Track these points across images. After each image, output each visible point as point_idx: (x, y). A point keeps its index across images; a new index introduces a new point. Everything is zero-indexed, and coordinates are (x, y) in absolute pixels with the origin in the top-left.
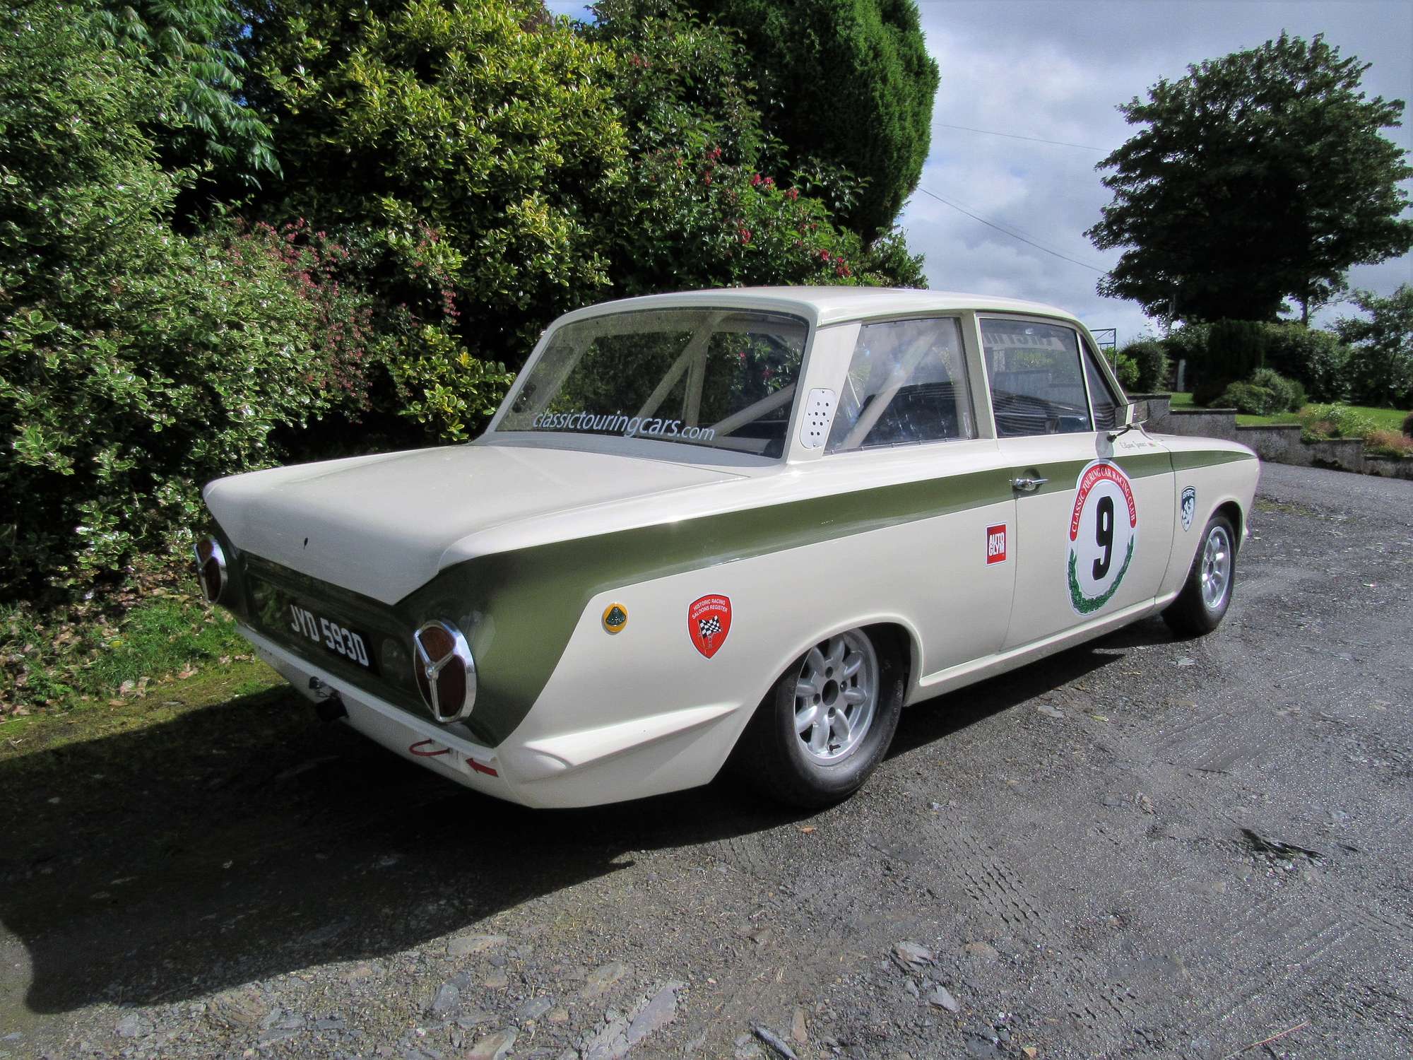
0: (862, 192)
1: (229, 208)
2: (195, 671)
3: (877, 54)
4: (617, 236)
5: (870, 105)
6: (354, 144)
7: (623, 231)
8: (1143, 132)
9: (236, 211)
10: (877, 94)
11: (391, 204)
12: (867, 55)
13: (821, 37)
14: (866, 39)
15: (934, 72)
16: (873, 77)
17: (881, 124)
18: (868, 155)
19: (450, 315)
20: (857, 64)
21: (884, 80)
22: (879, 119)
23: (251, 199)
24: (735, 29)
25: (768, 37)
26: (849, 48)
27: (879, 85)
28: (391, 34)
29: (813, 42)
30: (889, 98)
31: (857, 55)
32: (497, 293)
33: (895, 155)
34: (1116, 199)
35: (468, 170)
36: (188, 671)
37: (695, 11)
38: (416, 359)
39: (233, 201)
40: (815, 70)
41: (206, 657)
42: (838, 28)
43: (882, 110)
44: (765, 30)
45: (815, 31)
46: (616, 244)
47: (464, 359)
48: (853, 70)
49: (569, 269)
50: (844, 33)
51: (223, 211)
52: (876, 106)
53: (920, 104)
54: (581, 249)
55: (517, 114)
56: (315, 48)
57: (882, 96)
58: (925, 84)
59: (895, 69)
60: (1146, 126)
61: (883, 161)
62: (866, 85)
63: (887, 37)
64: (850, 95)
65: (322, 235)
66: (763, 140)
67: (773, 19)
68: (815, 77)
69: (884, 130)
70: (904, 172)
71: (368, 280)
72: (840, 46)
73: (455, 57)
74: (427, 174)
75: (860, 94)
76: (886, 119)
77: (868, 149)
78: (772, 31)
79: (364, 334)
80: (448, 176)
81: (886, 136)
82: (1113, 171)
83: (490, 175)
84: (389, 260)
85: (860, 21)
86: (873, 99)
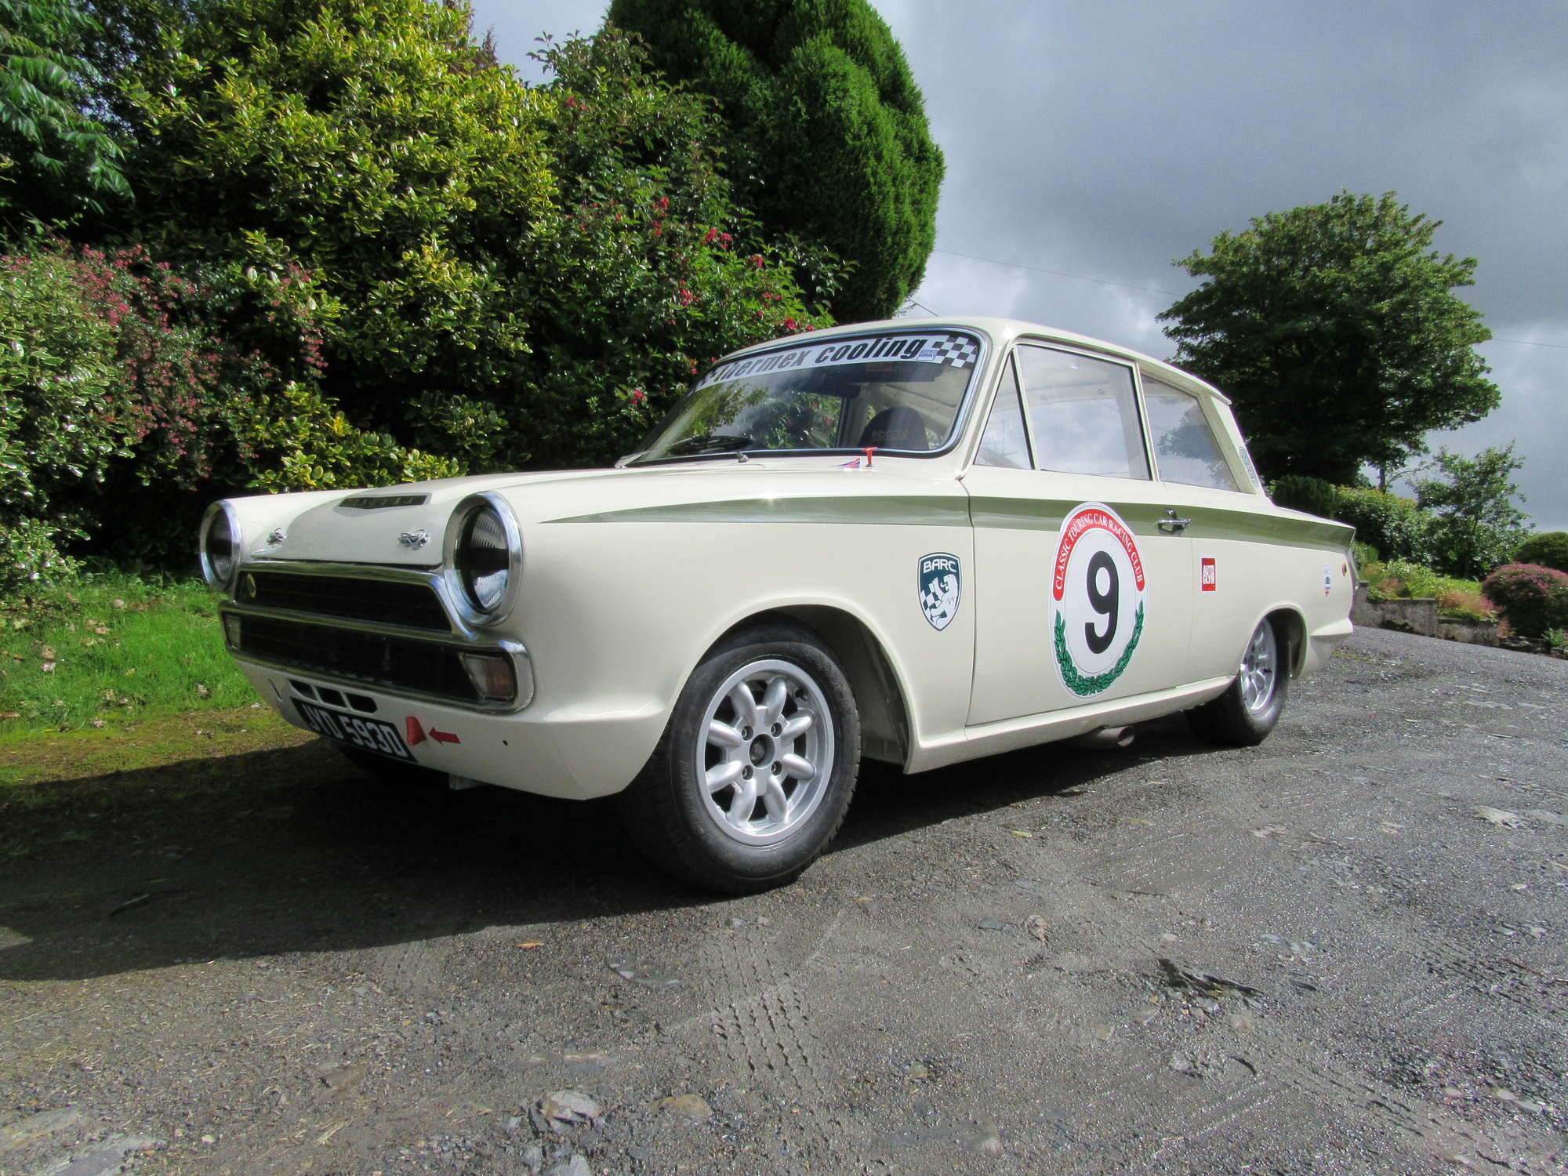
0: (846, 276)
1: (49, 228)
3: (872, 129)
4: (541, 298)
5: (860, 183)
6: (219, 168)
7: (549, 293)
8: (1205, 285)
9: (59, 232)
10: (869, 170)
11: (257, 238)
12: (860, 129)
13: (808, 106)
14: (860, 113)
15: (938, 160)
16: (866, 152)
17: (873, 204)
18: (857, 238)
19: (315, 366)
20: (848, 138)
21: (879, 157)
22: (870, 198)
23: (78, 220)
24: (708, 97)
25: (749, 109)
26: (839, 119)
27: (872, 162)
28: (284, 58)
29: (799, 110)
30: (884, 177)
31: (849, 129)
32: (386, 353)
33: (889, 240)
34: (1179, 354)
35: (358, 207)
37: (663, 73)
38: (274, 420)
39: (56, 221)
40: (801, 142)
42: (828, 98)
43: (874, 188)
44: (746, 101)
45: (803, 99)
46: (540, 307)
47: (339, 424)
48: (844, 144)
49: (479, 331)
50: (835, 105)
51: (39, 230)
52: (868, 184)
53: (922, 191)
54: (496, 310)
55: (422, 149)
56: (191, 67)
57: (875, 174)
58: (928, 171)
59: (892, 149)
60: (1208, 278)
61: (875, 245)
62: (857, 161)
63: (885, 118)
64: (839, 170)
65: (164, 268)
66: (733, 213)
67: (757, 92)
68: (800, 149)
69: (877, 211)
70: (901, 260)
71: (218, 323)
72: (829, 116)
73: (356, 87)
74: (308, 208)
75: (850, 170)
76: (878, 198)
77: (857, 231)
78: (754, 103)
79: (204, 383)
80: (333, 214)
81: (878, 217)
82: (1174, 323)
83: (386, 216)
84: (250, 302)
85: (854, 93)
86: (864, 175)
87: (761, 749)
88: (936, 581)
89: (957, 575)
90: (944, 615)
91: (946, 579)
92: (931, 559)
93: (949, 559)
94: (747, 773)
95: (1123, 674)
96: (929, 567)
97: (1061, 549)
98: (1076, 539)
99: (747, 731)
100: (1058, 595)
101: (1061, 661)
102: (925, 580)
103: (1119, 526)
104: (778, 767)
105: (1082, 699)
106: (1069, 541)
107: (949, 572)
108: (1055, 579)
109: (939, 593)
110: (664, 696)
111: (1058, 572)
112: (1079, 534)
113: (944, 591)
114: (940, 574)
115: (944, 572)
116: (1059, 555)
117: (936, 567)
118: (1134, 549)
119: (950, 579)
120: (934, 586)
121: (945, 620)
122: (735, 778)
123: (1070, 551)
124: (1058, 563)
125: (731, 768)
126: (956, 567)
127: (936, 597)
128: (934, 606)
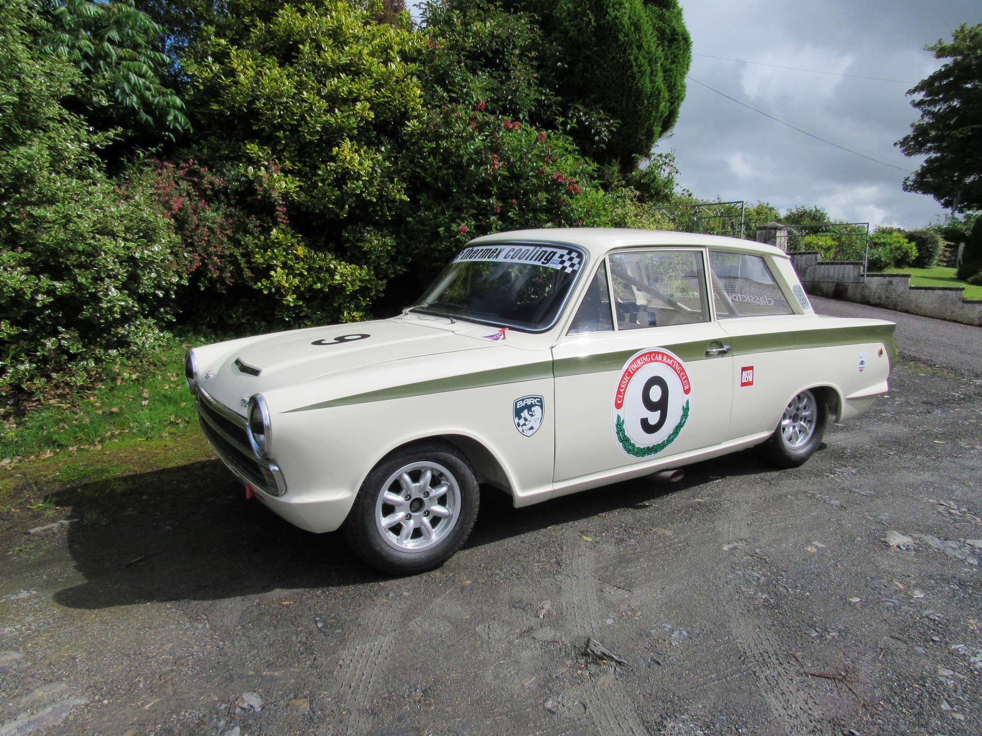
0: (614, 129)
1: (147, 153)
2: (52, 454)
3: (637, 27)
4: (416, 166)
5: (627, 66)
6: (231, 108)
7: (419, 162)
8: (946, 66)
9: (152, 155)
10: (632, 57)
11: (252, 148)
12: (629, 29)
13: (596, 16)
14: (629, 18)
15: (686, 39)
16: (631, 45)
17: (634, 79)
18: (624, 103)
19: (282, 222)
20: (621, 37)
21: (640, 47)
22: (633, 76)
23: (161, 147)
24: (531, 14)
25: (558, 18)
26: (615, 24)
27: (635, 51)
28: (269, 31)
29: (590, 20)
30: (642, 60)
31: (621, 30)
32: (325, 207)
33: (646, 102)
34: (922, 117)
35: (307, 123)
36: (48, 454)
37: (500, 3)
38: (265, 251)
39: (150, 148)
40: (591, 40)
41: (60, 446)
42: (609, 10)
43: (635, 69)
44: (556, 13)
45: (592, 12)
46: (415, 172)
47: (301, 251)
48: (617, 39)
49: (378, 190)
50: (612, 14)
51: (142, 155)
52: (632, 66)
53: (672, 63)
54: (389, 176)
55: (340, 84)
56: (219, 45)
57: (636, 59)
58: (677, 48)
59: (650, 40)
60: (949, 61)
61: (636, 106)
62: (625, 51)
63: (646, 16)
64: (613, 58)
65: (204, 171)
66: (541, 93)
67: (563, 5)
68: (590, 45)
69: (637, 84)
70: (654, 113)
71: (235, 199)
72: (608, 22)
73: (306, 48)
74: (280, 127)
75: (620, 58)
76: (638, 75)
77: (624, 98)
78: (561, 14)
79: (227, 235)
80: (294, 129)
81: (638, 88)
82: (919, 96)
83: (323, 128)
84: (249, 186)
85: (627, 5)
86: (629, 61)
87: (417, 505)
88: (526, 411)
89: (541, 407)
90: (532, 428)
91: (533, 409)
92: (523, 400)
93: (535, 398)
94: (408, 517)
95: (673, 443)
96: (521, 404)
97: (622, 379)
98: (634, 372)
99: (408, 497)
100: (618, 406)
101: (622, 441)
102: (518, 413)
103: (671, 358)
104: (427, 513)
105: (640, 459)
106: (629, 374)
107: (536, 405)
108: (617, 397)
109: (528, 417)
110: (352, 488)
111: (619, 393)
112: (637, 369)
113: (532, 415)
114: (529, 407)
115: (532, 405)
116: (621, 383)
117: (526, 404)
118: (683, 371)
119: (537, 410)
120: (525, 414)
121: (532, 431)
122: (402, 519)
123: (629, 380)
124: (620, 388)
125: (400, 515)
126: (541, 401)
127: (526, 419)
128: (525, 425)
